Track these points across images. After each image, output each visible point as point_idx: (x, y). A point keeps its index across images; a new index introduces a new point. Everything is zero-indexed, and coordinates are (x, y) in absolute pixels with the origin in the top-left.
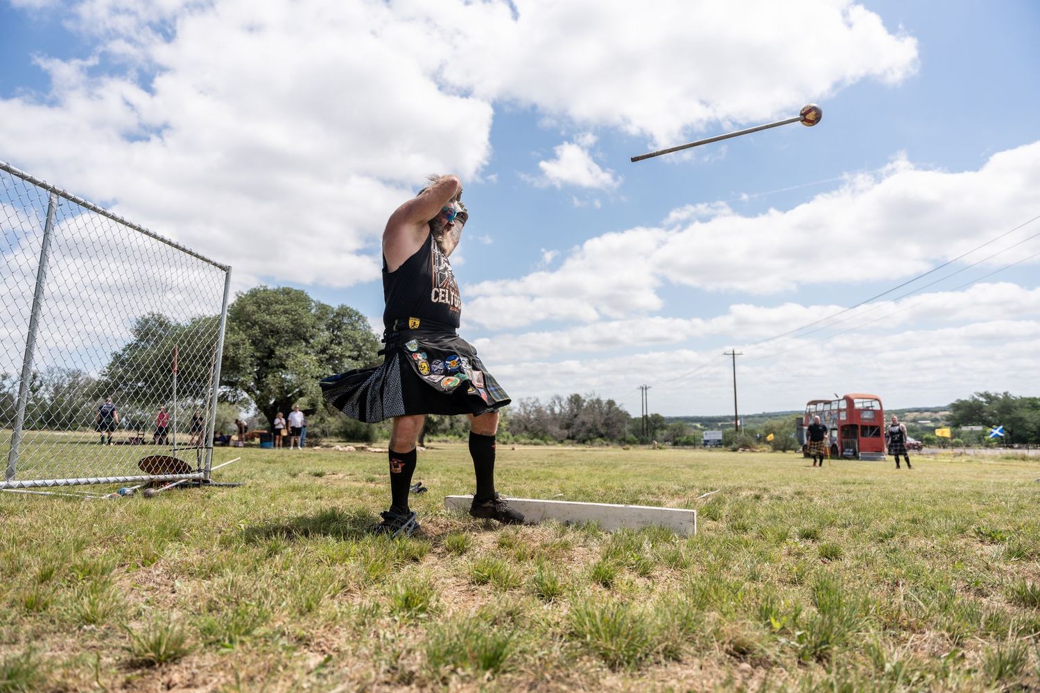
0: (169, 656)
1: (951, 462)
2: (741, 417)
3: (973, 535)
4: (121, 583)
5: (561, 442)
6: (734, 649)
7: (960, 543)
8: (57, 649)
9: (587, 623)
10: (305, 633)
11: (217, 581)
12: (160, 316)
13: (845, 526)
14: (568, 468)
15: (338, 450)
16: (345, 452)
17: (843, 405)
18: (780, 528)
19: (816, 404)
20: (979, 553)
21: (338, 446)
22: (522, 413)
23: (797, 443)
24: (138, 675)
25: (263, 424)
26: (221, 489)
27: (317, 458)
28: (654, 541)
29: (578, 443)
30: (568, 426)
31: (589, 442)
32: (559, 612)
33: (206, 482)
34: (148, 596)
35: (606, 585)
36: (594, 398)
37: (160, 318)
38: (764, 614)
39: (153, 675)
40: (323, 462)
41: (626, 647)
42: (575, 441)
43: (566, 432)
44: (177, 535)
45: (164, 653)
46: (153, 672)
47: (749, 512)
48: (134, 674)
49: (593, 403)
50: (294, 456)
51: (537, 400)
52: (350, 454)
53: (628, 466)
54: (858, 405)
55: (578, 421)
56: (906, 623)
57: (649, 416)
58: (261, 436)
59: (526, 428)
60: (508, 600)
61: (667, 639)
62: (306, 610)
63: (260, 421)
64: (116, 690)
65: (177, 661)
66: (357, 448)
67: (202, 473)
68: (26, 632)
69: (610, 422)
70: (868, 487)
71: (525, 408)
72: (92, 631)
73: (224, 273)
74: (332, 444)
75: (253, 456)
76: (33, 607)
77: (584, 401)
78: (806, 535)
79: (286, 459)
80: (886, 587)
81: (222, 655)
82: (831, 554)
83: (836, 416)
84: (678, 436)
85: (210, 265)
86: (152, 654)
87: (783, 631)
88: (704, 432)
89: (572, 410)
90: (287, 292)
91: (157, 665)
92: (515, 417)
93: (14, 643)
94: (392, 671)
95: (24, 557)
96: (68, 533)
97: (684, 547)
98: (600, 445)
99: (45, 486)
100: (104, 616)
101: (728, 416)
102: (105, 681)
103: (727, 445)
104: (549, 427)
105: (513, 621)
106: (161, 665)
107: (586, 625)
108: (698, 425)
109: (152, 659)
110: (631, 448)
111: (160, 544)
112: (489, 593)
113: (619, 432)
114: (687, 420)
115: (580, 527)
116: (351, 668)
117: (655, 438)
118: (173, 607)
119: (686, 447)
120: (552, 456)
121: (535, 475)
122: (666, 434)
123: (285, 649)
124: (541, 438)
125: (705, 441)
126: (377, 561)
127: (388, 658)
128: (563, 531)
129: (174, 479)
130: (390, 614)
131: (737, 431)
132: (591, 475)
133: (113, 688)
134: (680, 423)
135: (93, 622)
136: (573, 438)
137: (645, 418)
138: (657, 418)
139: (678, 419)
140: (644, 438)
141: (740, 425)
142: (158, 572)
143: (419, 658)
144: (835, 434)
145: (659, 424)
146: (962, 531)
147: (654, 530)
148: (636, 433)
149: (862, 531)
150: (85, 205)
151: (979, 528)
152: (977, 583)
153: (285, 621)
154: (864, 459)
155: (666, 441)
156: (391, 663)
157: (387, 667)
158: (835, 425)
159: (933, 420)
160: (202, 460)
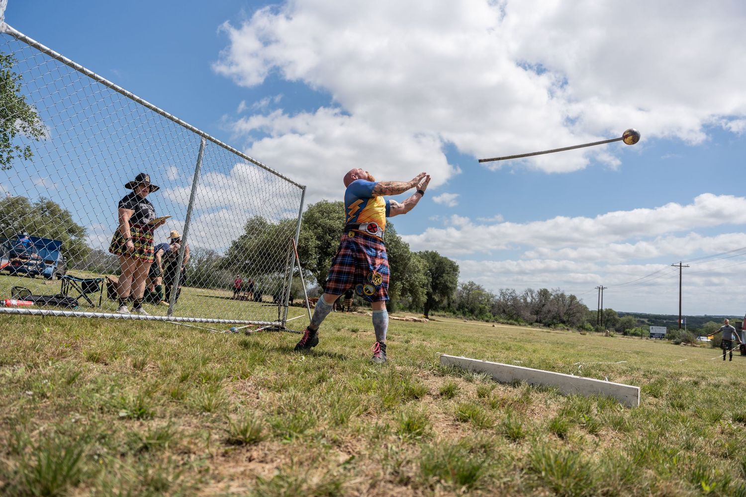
0: (252, 440)
2: (685, 317)
4: (227, 387)
5: (531, 324)
8: (187, 425)
9: (544, 462)
10: (338, 437)
11: (285, 394)
14: (535, 344)
18: (715, 410)
22: (502, 300)
24: (232, 449)
26: (292, 334)
27: (354, 320)
28: (602, 407)
29: (544, 326)
30: (537, 313)
31: (553, 326)
32: (522, 451)
33: (283, 328)
34: (243, 398)
35: (561, 436)
36: (560, 293)
37: (261, 219)
38: (696, 478)
39: (241, 450)
40: (358, 323)
41: (574, 486)
42: (541, 324)
43: (535, 317)
44: (263, 362)
45: (249, 437)
46: (241, 448)
47: (687, 394)
48: (230, 448)
49: (558, 296)
50: (339, 317)
51: (514, 291)
53: (584, 347)
55: (545, 309)
57: (604, 309)
59: (504, 311)
60: (484, 436)
61: (609, 485)
62: (340, 422)
64: (219, 456)
65: (256, 444)
67: (281, 323)
68: (170, 412)
69: (572, 312)
71: (504, 297)
72: (208, 416)
73: (302, 190)
74: (364, 311)
76: (177, 397)
77: (551, 295)
81: (284, 444)
84: (627, 328)
85: (293, 185)
86: (241, 437)
88: (651, 327)
89: (541, 301)
91: (244, 444)
92: (496, 302)
93: (163, 418)
94: (395, 474)
95: (174, 365)
96: (199, 351)
97: (628, 415)
98: (561, 330)
99: (189, 321)
100: (216, 408)
101: (673, 316)
102: (213, 450)
103: (670, 338)
104: (522, 312)
105: (485, 452)
106: (246, 444)
107: (542, 463)
108: (646, 320)
109: (241, 440)
110: (588, 333)
111: (252, 366)
112: (469, 429)
113: (578, 320)
114: (636, 315)
115: (542, 389)
116: (367, 467)
117: (608, 328)
118: (257, 408)
119: (634, 337)
120: (522, 333)
121: (509, 346)
122: (618, 326)
123: (324, 446)
124: (516, 320)
125: (651, 334)
126: (390, 395)
127: (393, 464)
128: (528, 390)
129: (263, 325)
130: (397, 434)
131: (680, 327)
132: (553, 351)
133: (217, 455)
134: (630, 317)
135: (209, 411)
136: (540, 322)
137: (600, 311)
138: (610, 313)
139: (628, 314)
140: (599, 327)
141: (684, 324)
142: (249, 384)
143: (414, 468)
145: (612, 317)
147: (603, 399)
148: (593, 322)
150: (221, 145)
153: (326, 427)
155: (617, 330)
156: (395, 468)
157: (392, 471)
160: (281, 315)
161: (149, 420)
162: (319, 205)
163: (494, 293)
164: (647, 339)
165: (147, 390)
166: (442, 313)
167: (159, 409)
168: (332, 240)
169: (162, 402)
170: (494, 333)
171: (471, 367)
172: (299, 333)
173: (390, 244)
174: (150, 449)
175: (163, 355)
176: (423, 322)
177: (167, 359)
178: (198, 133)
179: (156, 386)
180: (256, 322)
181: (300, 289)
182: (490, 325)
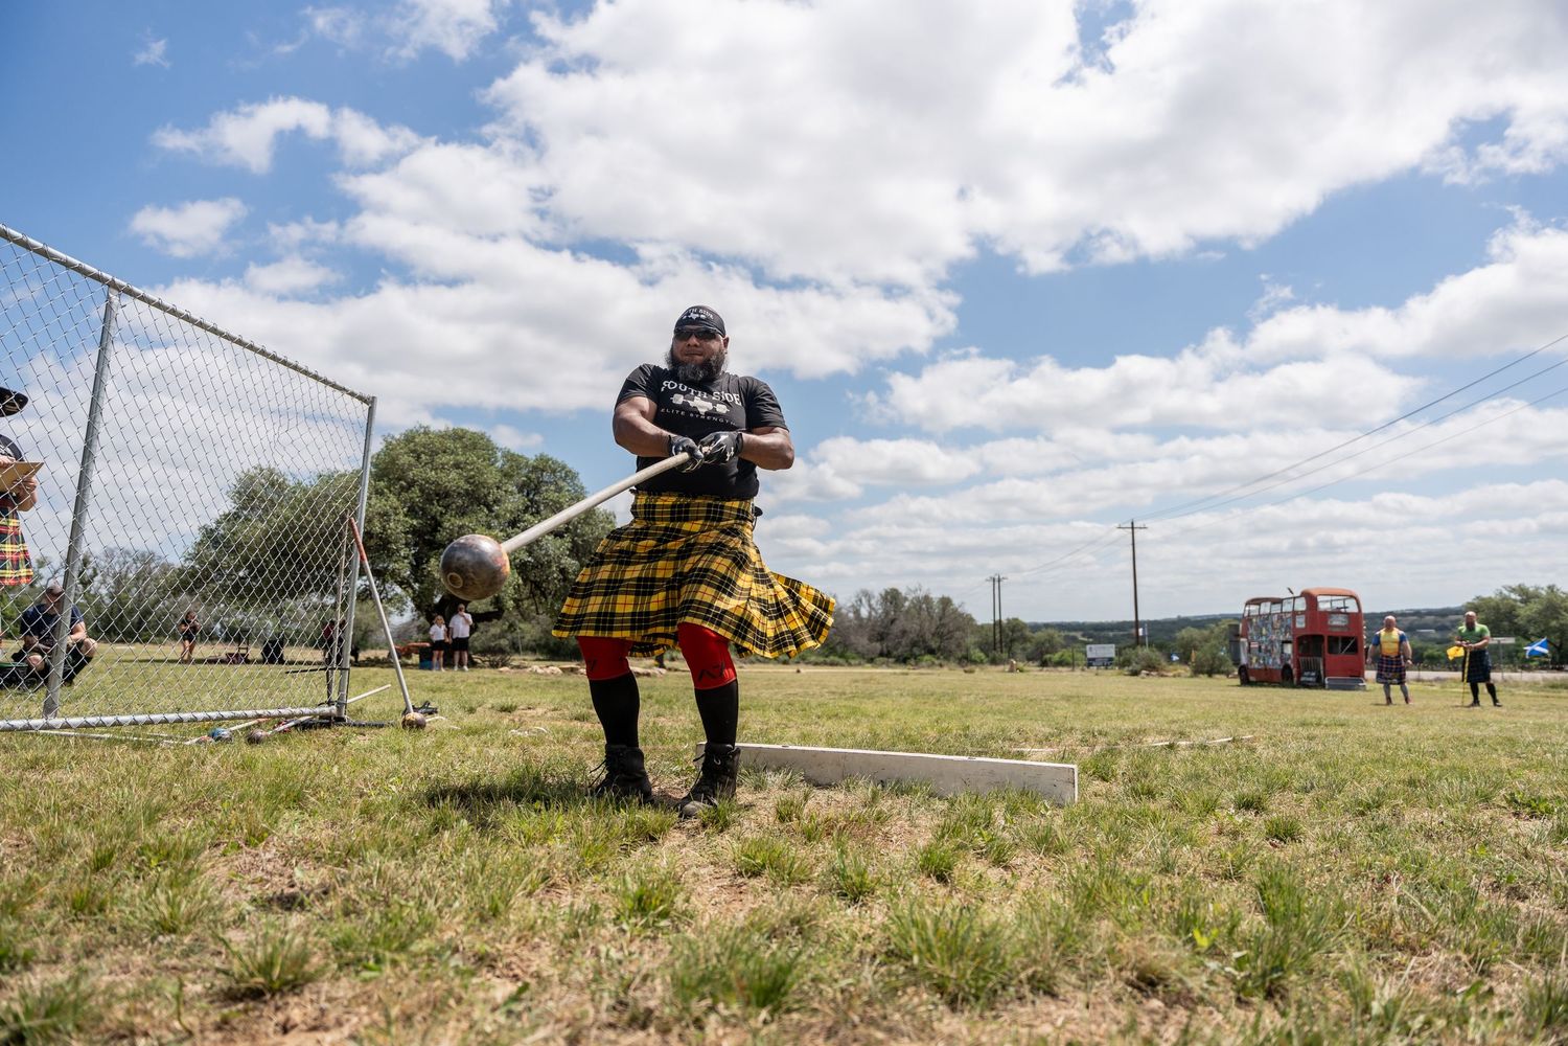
0: (286, 983)
2: (1144, 622)
3: (1503, 804)
4: (214, 871)
5: (871, 661)
6: (1138, 978)
7: (1485, 816)
8: (119, 971)
9: (914, 936)
10: (487, 947)
11: (357, 869)
12: (272, 471)
13: (1306, 790)
14: (882, 700)
15: (536, 672)
16: (547, 675)
17: (1301, 605)
18: (1205, 792)
19: (1259, 604)
20: (1512, 831)
21: (536, 667)
23: (1230, 663)
24: (239, 1011)
26: (362, 731)
27: (504, 684)
28: (1013, 810)
29: (896, 662)
30: (881, 637)
31: (912, 661)
32: (875, 917)
33: (339, 720)
34: (255, 891)
35: (941, 879)
36: (921, 594)
37: (271, 475)
38: (1184, 925)
39: (262, 1011)
40: (514, 691)
41: (973, 973)
42: (891, 660)
43: (878, 646)
44: (298, 800)
45: (279, 978)
46: (262, 1006)
47: (1158, 767)
48: (234, 1009)
49: (919, 601)
50: (470, 681)
52: (553, 678)
53: (972, 698)
54: (1324, 605)
55: (896, 629)
56: (1401, 940)
57: (1004, 619)
58: (419, 651)
60: (795, 900)
61: (1035, 962)
62: (489, 914)
63: (417, 628)
64: (207, 1034)
65: (297, 991)
66: (563, 670)
67: (334, 708)
68: (73, 946)
69: (946, 631)
70: (1340, 731)
72: (170, 944)
73: (366, 406)
74: (527, 663)
76: (86, 907)
77: (906, 599)
78: (1247, 804)
79: (459, 685)
80: (1369, 883)
81: (365, 981)
82: (1284, 833)
83: (1289, 622)
84: (1047, 653)
85: (346, 396)
86: (260, 979)
87: (1214, 952)
88: (1088, 647)
89: (887, 613)
90: (458, 436)
91: (268, 996)
93: (55, 962)
94: (620, 1008)
95: (72, 833)
96: (138, 796)
97: (1059, 821)
98: (929, 667)
99: (102, 725)
100: (190, 921)
101: (1124, 623)
102: (190, 1020)
103: (1122, 665)
104: (852, 638)
105: (800, 932)
106: (273, 995)
107: (912, 939)
108: (1079, 635)
109: (260, 987)
110: (977, 670)
111: (272, 814)
112: (765, 890)
113: (959, 646)
114: (1061, 627)
115: (901, 790)
116: (557, 1002)
117: (1012, 655)
119: (1060, 669)
120: (856, 681)
121: (831, 710)
122: (1030, 649)
123: (459, 972)
124: (842, 656)
125: (1090, 660)
126: (595, 840)
127: (613, 988)
128: (874, 796)
129: (291, 716)
130: (616, 921)
131: (1138, 644)
132: (917, 712)
133: (202, 1030)
134: (1051, 631)
135: (173, 930)
136: (888, 655)
137: (998, 624)
138: (1015, 625)
139: (1047, 626)
140: (997, 654)
141: (1143, 637)
142: (268, 856)
143: (659, 988)
144: (1288, 649)
145: (1019, 634)
146: (1486, 799)
147: (1013, 795)
148: (985, 647)
149: (1332, 797)
150: (159, 306)
151: (1512, 794)
152: (1510, 879)
153: (459, 930)
154: (1333, 687)
155: (1030, 659)
156: (617, 995)
157: (612, 1002)
158: (1288, 636)
159: (1438, 629)
160: (334, 689)
161: (18, 973)
162: (409, 438)
164: (1083, 670)
165: (8, 902)
167: (42, 944)
168: (444, 514)
169: (49, 924)
170: (801, 686)
171: (761, 760)
172: (381, 726)
175: (42, 811)
176: (655, 675)
177: (54, 821)
178: (98, 278)
179: (30, 886)
180: (274, 712)
181: (374, 626)
182: (790, 669)
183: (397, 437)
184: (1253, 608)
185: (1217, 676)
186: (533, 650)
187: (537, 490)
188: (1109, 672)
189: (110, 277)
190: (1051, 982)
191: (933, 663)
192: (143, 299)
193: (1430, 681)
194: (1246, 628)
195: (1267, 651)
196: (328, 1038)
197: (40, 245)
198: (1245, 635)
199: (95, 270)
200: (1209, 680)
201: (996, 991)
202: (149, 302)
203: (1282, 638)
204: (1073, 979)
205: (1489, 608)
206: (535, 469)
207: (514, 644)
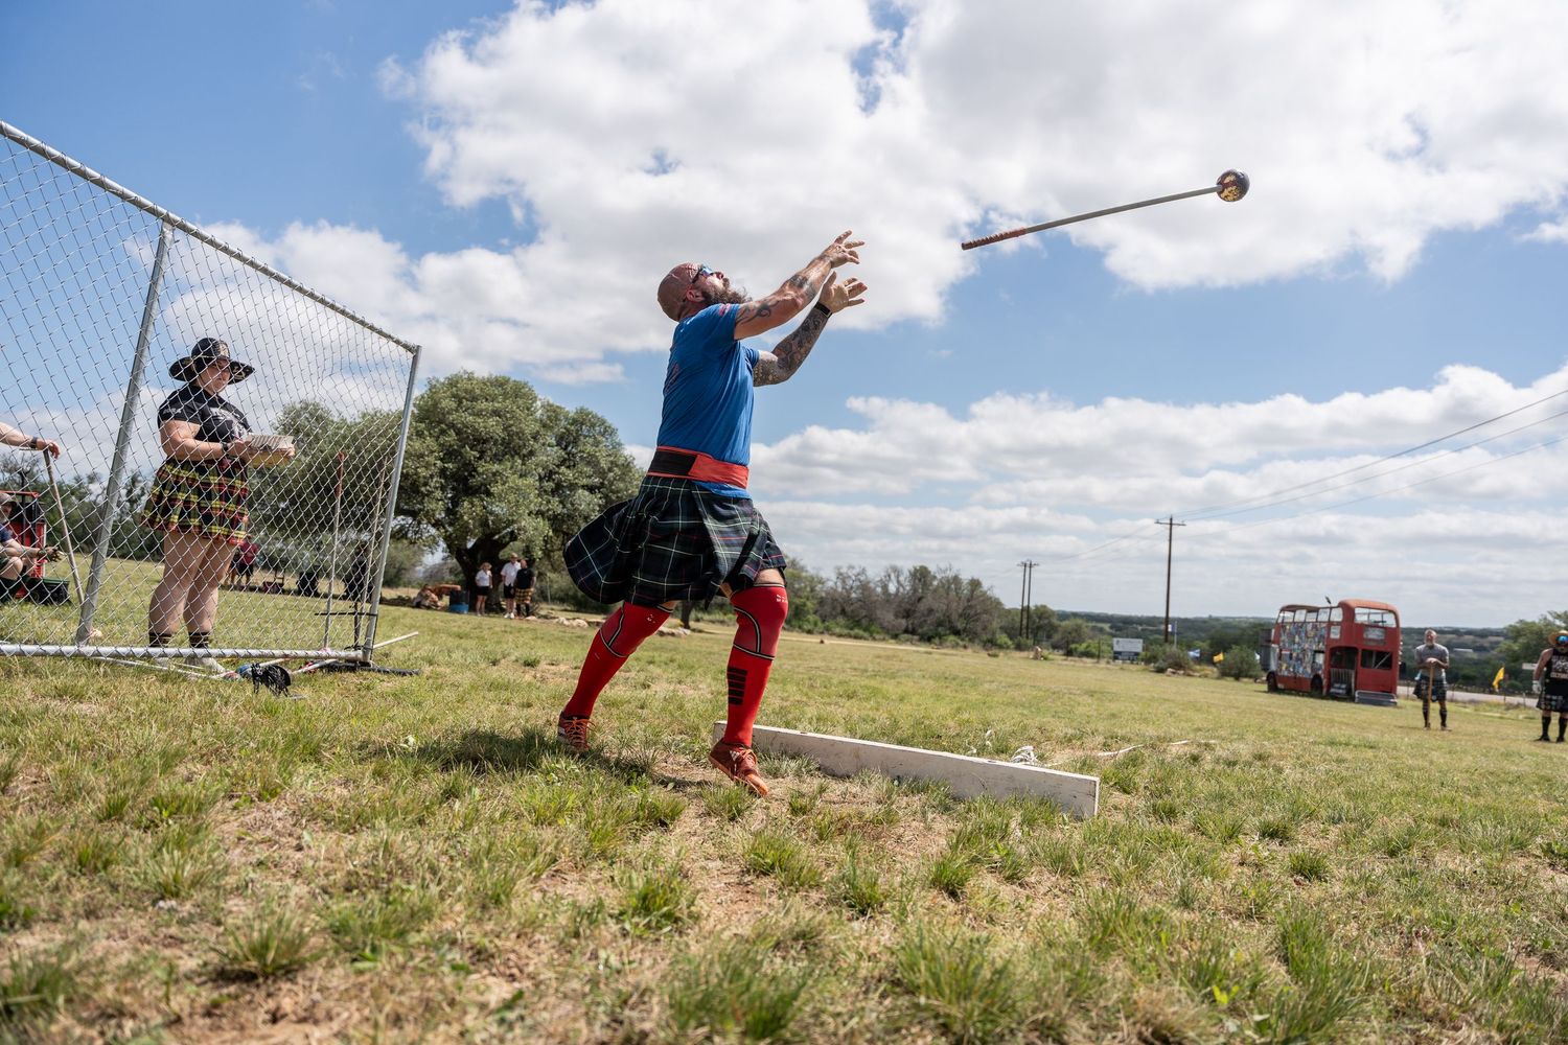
0: (282, 967)
1: (1501, 718)
2: (1175, 619)
3: (1538, 853)
4: (224, 823)
5: (895, 637)
6: (1153, 1034)
7: (1518, 865)
8: (117, 936)
9: (923, 968)
10: (486, 941)
11: (366, 838)
12: (316, 407)
13: (1335, 821)
14: (904, 680)
15: (562, 624)
16: (573, 627)
17: (1337, 615)
18: (1229, 815)
19: (1294, 611)
20: (1548, 888)
21: (563, 618)
22: (840, 590)
23: (1259, 667)
24: (229, 995)
25: (456, 575)
26: (385, 677)
27: (530, 635)
28: (1029, 822)
29: (920, 640)
30: (908, 614)
31: (937, 640)
32: (878, 937)
33: (365, 664)
34: (261, 853)
35: (953, 894)
36: (950, 574)
37: (316, 410)
38: (1203, 978)
39: (253, 995)
40: (539, 642)
41: (980, 1015)
42: (916, 637)
43: (903, 622)
44: (314, 754)
45: (274, 961)
46: (253, 990)
47: (1181, 784)
48: (225, 991)
49: (948, 581)
50: (497, 629)
51: (864, 571)
52: (578, 632)
53: (994, 685)
54: (1361, 617)
55: (922, 607)
56: (1430, 1011)
57: (1032, 605)
58: (452, 593)
59: (843, 612)
60: (802, 910)
61: (1046, 1006)
62: (492, 901)
63: (451, 571)
64: (196, 1017)
65: (290, 976)
66: (589, 623)
67: (360, 652)
68: (75, 905)
69: (972, 613)
70: (1370, 753)
71: (844, 582)
72: (171, 910)
73: (410, 355)
74: (554, 614)
75: (438, 624)
76: (91, 863)
77: (935, 577)
78: (1271, 833)
79: (486, 634)
80: (1397, 937)
81: (360, 972)
82: (1308, 870)
83: (1324, 632)
84: (1073, 642)
85: (391, 343)
86: (254, 963)
87: (1234, 1010)
88: (1115, 640)
89: (915, 590)
90: (500, 383)
91: (261, 980)
92: (828, 593)
93: (56, 921)
94: (614, 1025)
95: (88, 776)
96: (154, 735)
97: (1077, 837)
98: (953, 647)
99: (133, 656)
100: (193, 884)
101: (1154, 618)
102: (179, 1003)
103: (1148, 661)
104: (878, 612)
105: (804, 947)
106: (267, 978)
107: (919, 971)
108: (1106, 627)
109: (253, 970)
110: (1001, 654)
111: (286, 766)
112: (771, 891)
113: (985, 629)
114: (1090, 617)
115: (917, 787)
116: (551, 1013)
117: (1037, 642)
118: (295, 876)
119: (1085, 659)
120: (879, 657)
121: (852, 689)
122: (1056, 637)
123: (455, 968)
124: (866, 630)
125: (1116, 653)
126: (604, 824)
127: (609, 1002)
128: (889, 792)
129: (319, 658)
130: (619, 918)
131: (1166, 640)
132: (938, 698)
133: (191, 1015)
134: (1079, 621)
135: (176, 895)
136: (913, 632)
137: (1026, 610)
138: (1043, 613)
139: (1075, 615)
140: (1023, 640)
141: (1172, 633)
142: (280, 814)
143: (656, 1009)
144: (1320, 659)
145: (1046, 621)
146: (1521, 846)
147: (1031, 805)
148: (1011, 632)
149: (1360, 833)
150: (212, 243)
151: (1549, 845)
152: (1546, 945)
153: (459, 920)
154: (1363, 701)
155: (1055, 647)
156: (613, 1012)
157: (606, 1020)
158: (1321, 646)
159: (1476, 649)
160: (362, 632)
161: (16, 932)
162: (453, 382)
163: (824, 575)
164: (1108, 663)
165: (16, 850)
166: (718, 616)
167: (44, 902)
168: (480, 458)
169: (53, 879)
170: (824, 659)
171: (777, 745)
172: (404, 674)
173: (610, 470)
174: (15, 1018)
175: (62, 748)
176: (679, 636)
177: (72, 760)
178: (153, 211)
179: (39, 833)
180: (301, 653)
181: (407, 565)
182: (815, 639)
183: (442, 380)
184: (1288, 615)
185: (1245, 680)
186: (562, 600)
187: (575, 442)
188: (1133, 667)
189: (165, 211)
190: (1061, 1029)
191: (957, 644)
192: (197, 235)
193: (1464, 702)
194: (1278, 635)
195: (1298, 659)
196: (317, 1033)
197: (98, 175)
198: (1277, 642)
199: (150, 204)
200: (1236, 684)
201: (1003, 1035)
202: (203, 238)
203: (1314, 647)
204: (1085, 1029)
205: (1531, 633)
206: (574, 422)
207: (542, 592)
